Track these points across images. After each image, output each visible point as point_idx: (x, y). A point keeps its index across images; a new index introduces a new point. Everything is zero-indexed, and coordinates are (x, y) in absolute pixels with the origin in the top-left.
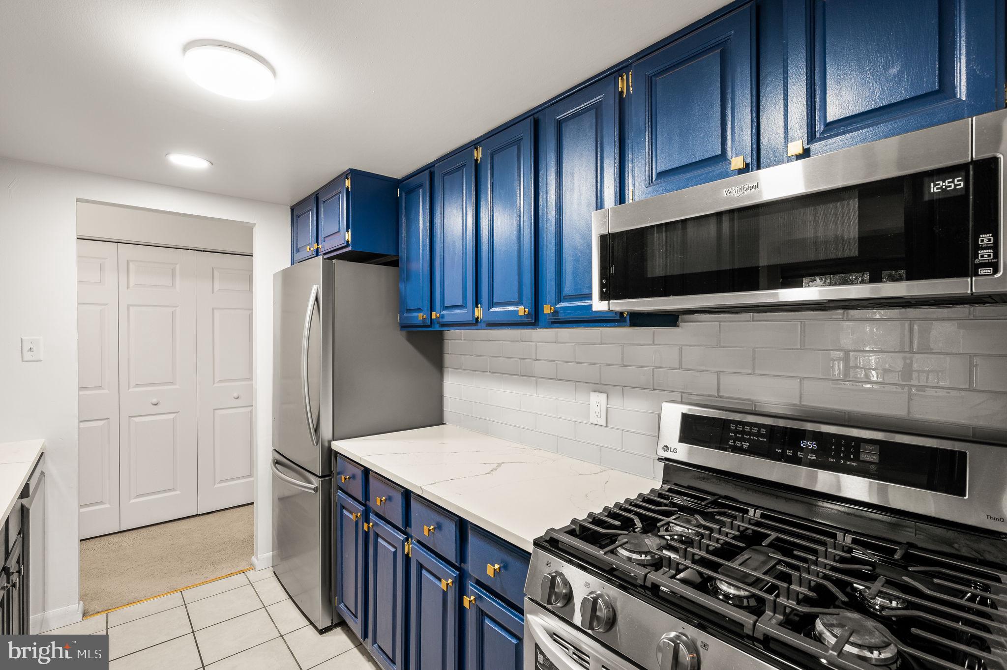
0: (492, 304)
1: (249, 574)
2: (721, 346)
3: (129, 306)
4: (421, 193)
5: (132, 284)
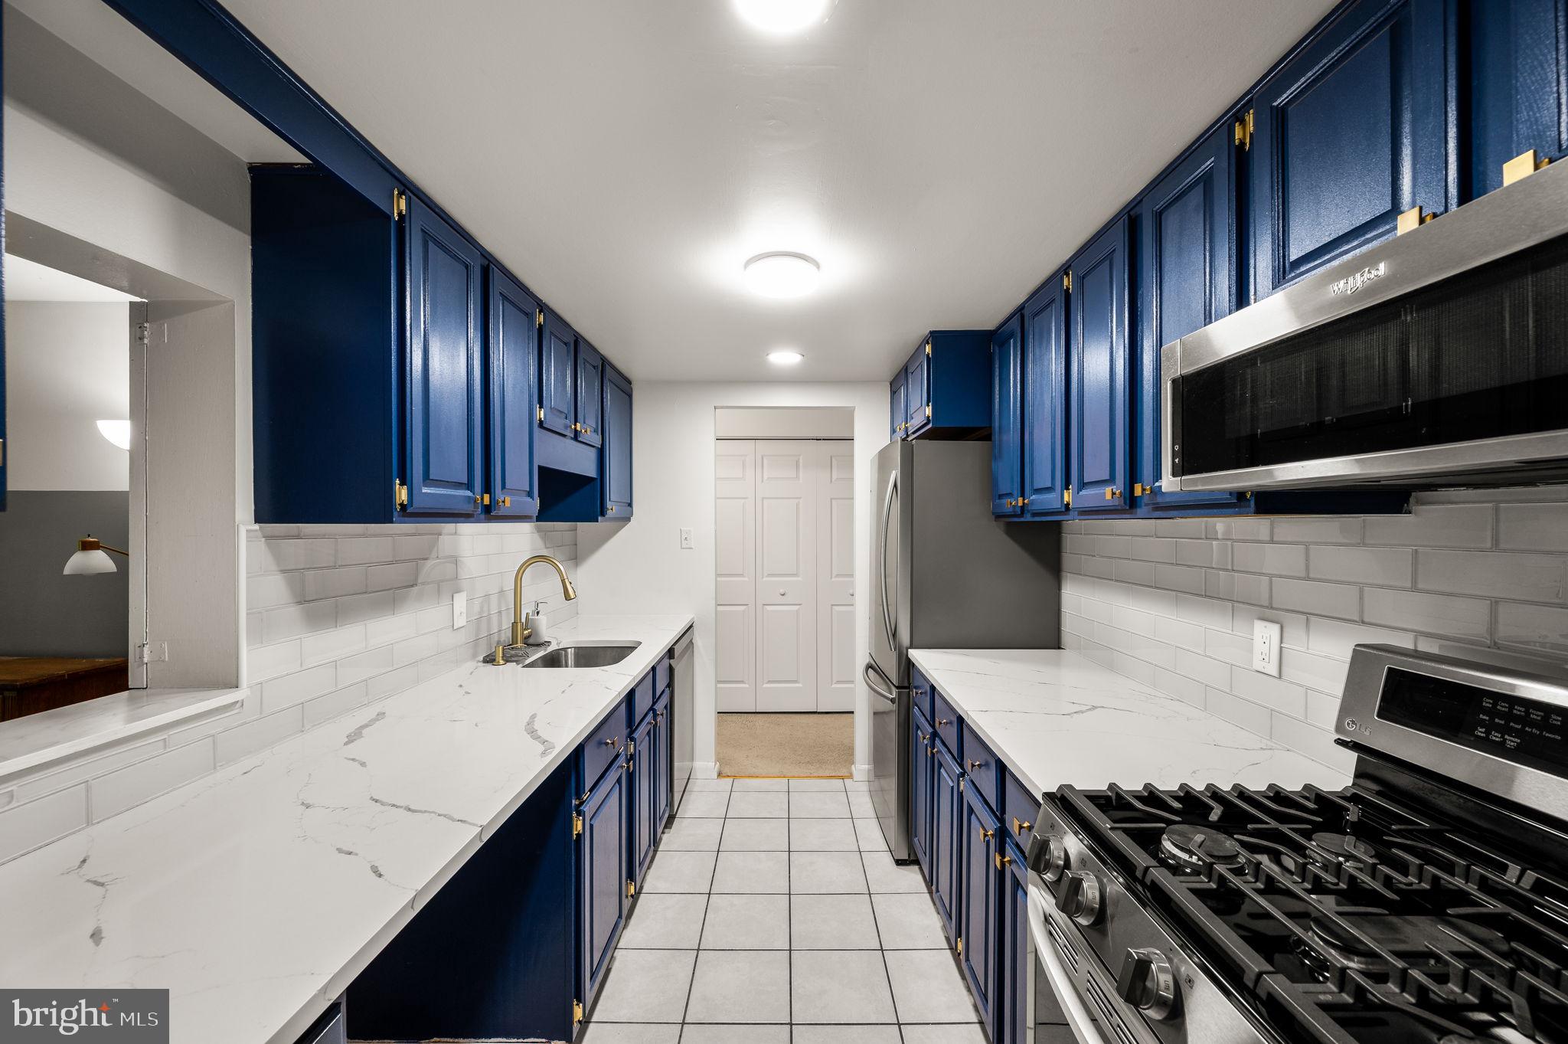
0: (1083, 485)
1: (847, 781)
2: (1365, 545)
3: (763, 498)
4: (1012, 345)
5: (765, 477)
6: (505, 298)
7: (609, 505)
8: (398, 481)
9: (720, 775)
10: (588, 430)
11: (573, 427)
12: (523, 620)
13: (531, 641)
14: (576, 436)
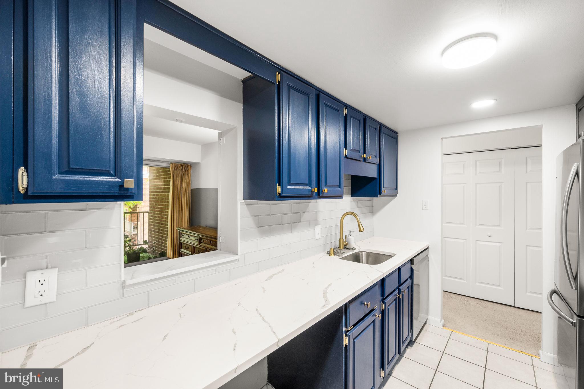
6: (327, 105)
7: (383, 189)
8: (278, 185)
9: (444, 326)
10: (372, 158)
11: (362, 156)
12: (344, 238)
13: (347, 247)
14: (365, 160)
